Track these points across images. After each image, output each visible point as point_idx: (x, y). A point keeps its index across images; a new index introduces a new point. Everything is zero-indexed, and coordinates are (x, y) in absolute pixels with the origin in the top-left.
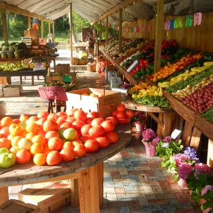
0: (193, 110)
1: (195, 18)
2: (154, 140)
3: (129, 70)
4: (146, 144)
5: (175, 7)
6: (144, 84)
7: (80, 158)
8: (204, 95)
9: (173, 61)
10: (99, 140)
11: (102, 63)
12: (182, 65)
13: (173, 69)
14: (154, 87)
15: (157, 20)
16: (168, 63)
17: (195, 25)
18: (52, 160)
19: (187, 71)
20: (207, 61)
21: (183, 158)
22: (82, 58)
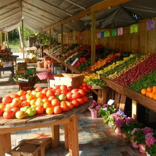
0: (122, 85)
1: (119, 31)
2: (97, 107)
3: (72, 65)
4: (91, 110)
5: (102, 23)
6: (86, 73)
7: (70, 110)
8: (127, 76)
9: (103, 58)
10: (79, 100)
11: (49, 61)
12: (109, 60)
13: (104, 62)
14: (94, 74)
15: (92, 32)
16: (100, 59)
17: (118, 35)
18: (58, 111)
19: (114, 63)
20: (124, 57)
21: (118, 115)
22: (33, 59)
